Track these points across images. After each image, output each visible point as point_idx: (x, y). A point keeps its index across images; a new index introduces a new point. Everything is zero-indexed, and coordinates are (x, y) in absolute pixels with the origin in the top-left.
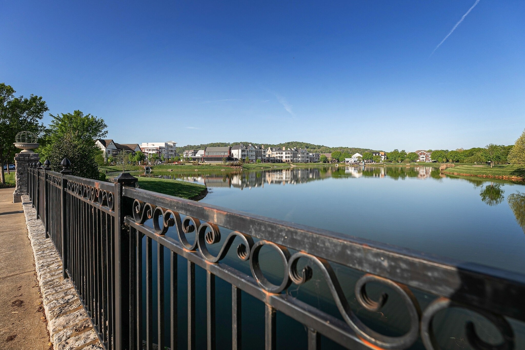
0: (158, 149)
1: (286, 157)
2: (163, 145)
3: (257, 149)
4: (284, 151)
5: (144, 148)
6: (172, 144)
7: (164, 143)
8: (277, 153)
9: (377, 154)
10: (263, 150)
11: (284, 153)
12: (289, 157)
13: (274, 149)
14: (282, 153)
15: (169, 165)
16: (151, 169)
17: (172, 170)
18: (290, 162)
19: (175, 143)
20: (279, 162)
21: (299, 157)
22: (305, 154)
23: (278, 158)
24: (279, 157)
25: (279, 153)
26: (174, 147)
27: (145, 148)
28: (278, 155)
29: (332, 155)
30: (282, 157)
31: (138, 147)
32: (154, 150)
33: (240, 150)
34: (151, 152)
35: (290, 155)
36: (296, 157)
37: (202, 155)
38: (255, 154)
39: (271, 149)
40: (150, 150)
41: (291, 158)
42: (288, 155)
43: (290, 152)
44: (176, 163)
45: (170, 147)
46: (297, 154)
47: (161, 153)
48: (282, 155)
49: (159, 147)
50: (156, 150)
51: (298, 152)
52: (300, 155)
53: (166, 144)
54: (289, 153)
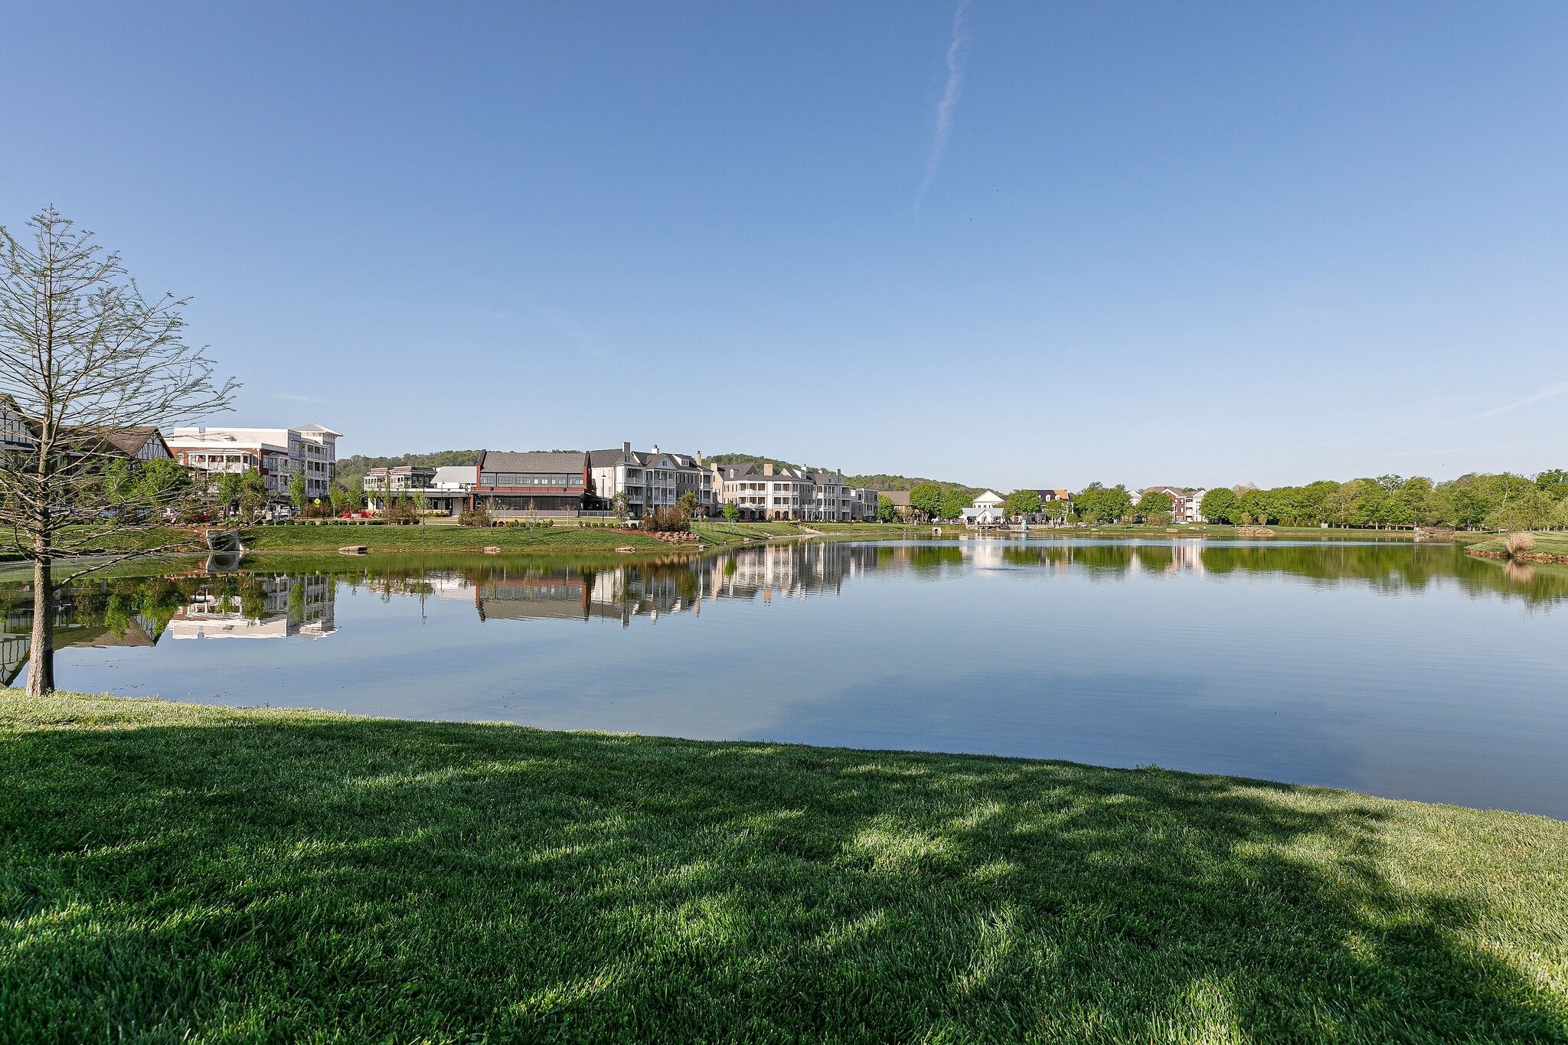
0: (258, 456)
1: (777, 501)
2: (278, 439)
3: (682, 468)
4: (768, 479)
5: (184, 450)
6: (320, 439)
7: (286, 431)
8: (743, 486)
9: (1048, 497)
10: (702, 473)
11: (770, 485)
12: (786, 500)
13: (732, 470)
14: (762, 487)
15: (340, 526)
16: (246, 546)
17: (361, 551)
18: (790, 517)
19: (334, 436)
20: (754, 520)
21: (819, 501)
22: (838, 490)
23: (748, 505)
24: (753, 500)
25: (753, 486)
26: (329, 452)
27: (191, 449)
28: (748, 493)
29: (911, 497)
30: (762, 500)
31: (157, 441)
32: (237, 459)
33: (621, 471)
34: (219, 467)
35: (789, 494)
36: (810, 502)
37: (464, 486)
38: (674, 487)
39: (719, 469)
40: (213, 459)
41: (795, 507)
42: (782, 494)
43: (790, 483)
44: (353, 515)
45: (310, 449)
46: (813, 489)
47: (270, 473)
48: (762, 493)
49: (259, 447)
50: (245, 461)
51: (815, 483)
52: (821, 496)
53: (294, 437)
54: (786, 487)
